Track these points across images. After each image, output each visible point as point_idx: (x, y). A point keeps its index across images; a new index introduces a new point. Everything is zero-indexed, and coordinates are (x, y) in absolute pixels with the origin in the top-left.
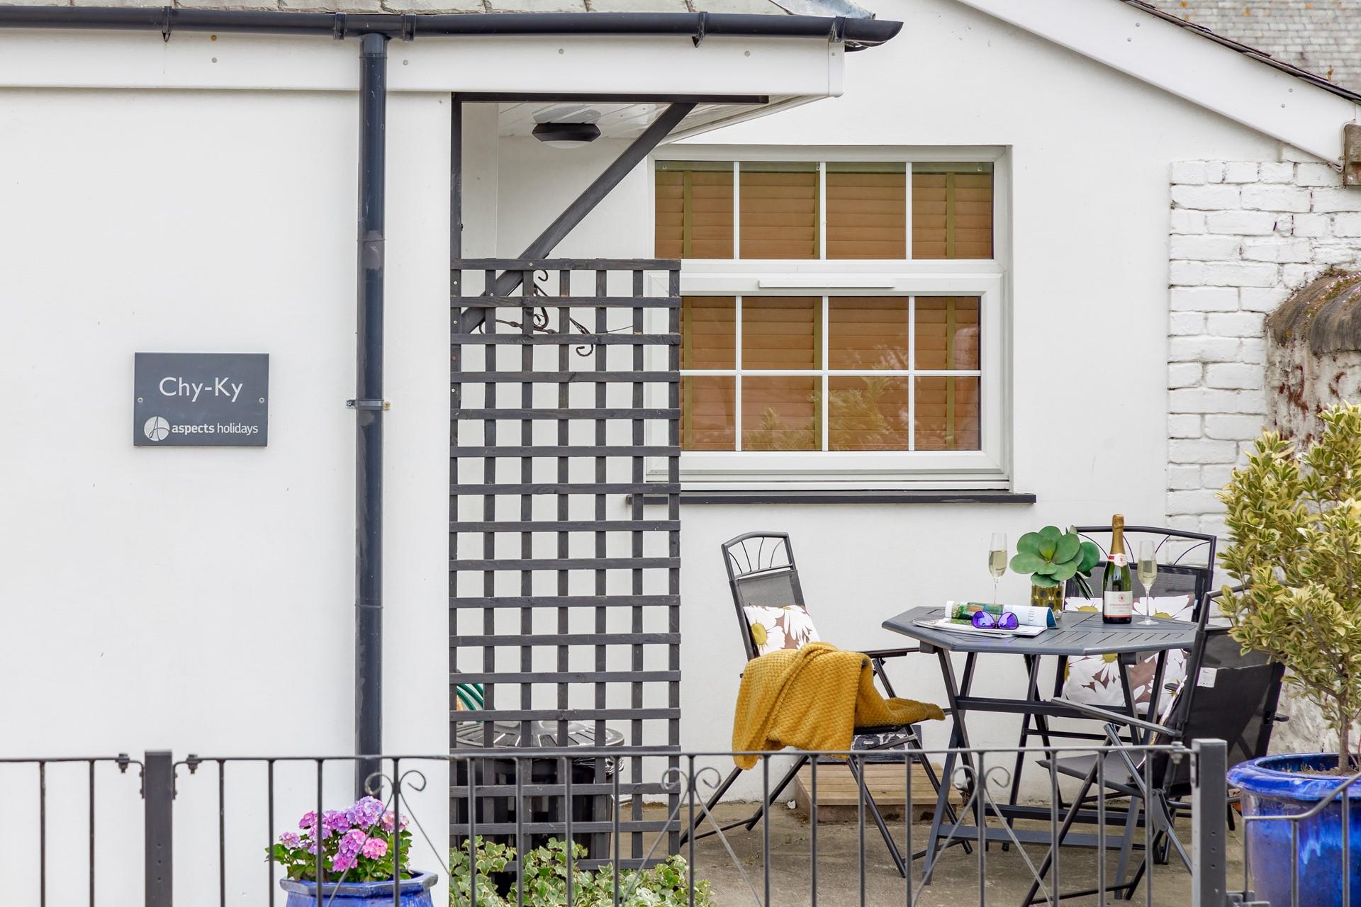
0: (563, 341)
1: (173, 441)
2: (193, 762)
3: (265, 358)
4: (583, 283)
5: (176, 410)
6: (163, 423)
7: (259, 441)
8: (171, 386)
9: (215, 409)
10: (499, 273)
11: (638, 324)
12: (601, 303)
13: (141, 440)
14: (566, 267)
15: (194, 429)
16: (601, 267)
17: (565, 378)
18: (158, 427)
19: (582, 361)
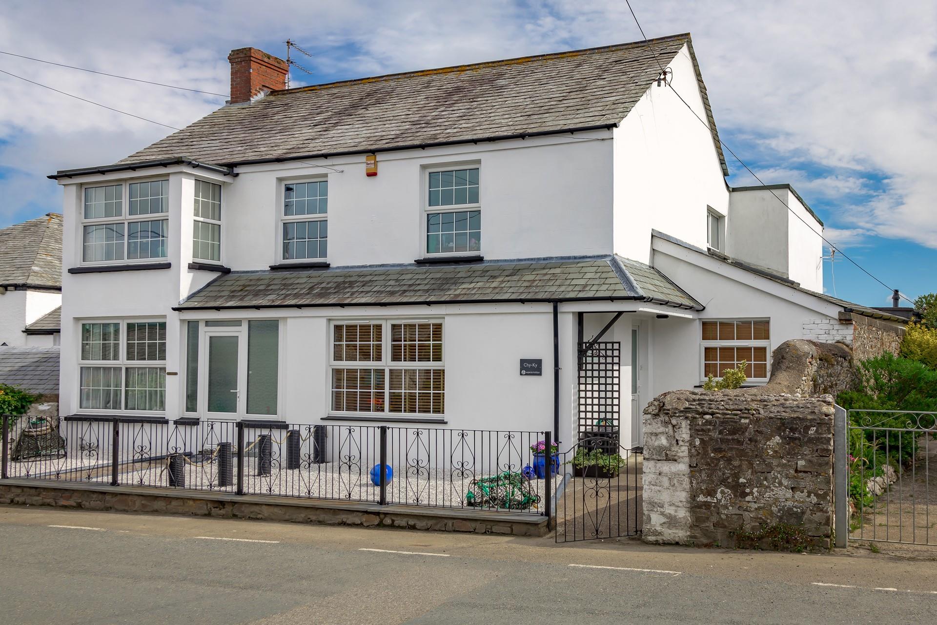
0: (599, 356)
1: (526, 374)
2: (389, 428)
3: (541, 360)
4: (603, 346)
5: (527, 369)
6: (524, 371)
7: (540, 374)
8: (526, 365)
9: (532, 369)
10: (587, 345)
11: (613, 354)
12: (606, 350)
13: (521, 374)
14: (599, 343)
15: (529, 372)
16: (606, 343)
17: (599, 364)
18: (524, 372)
19: (602, 360)
